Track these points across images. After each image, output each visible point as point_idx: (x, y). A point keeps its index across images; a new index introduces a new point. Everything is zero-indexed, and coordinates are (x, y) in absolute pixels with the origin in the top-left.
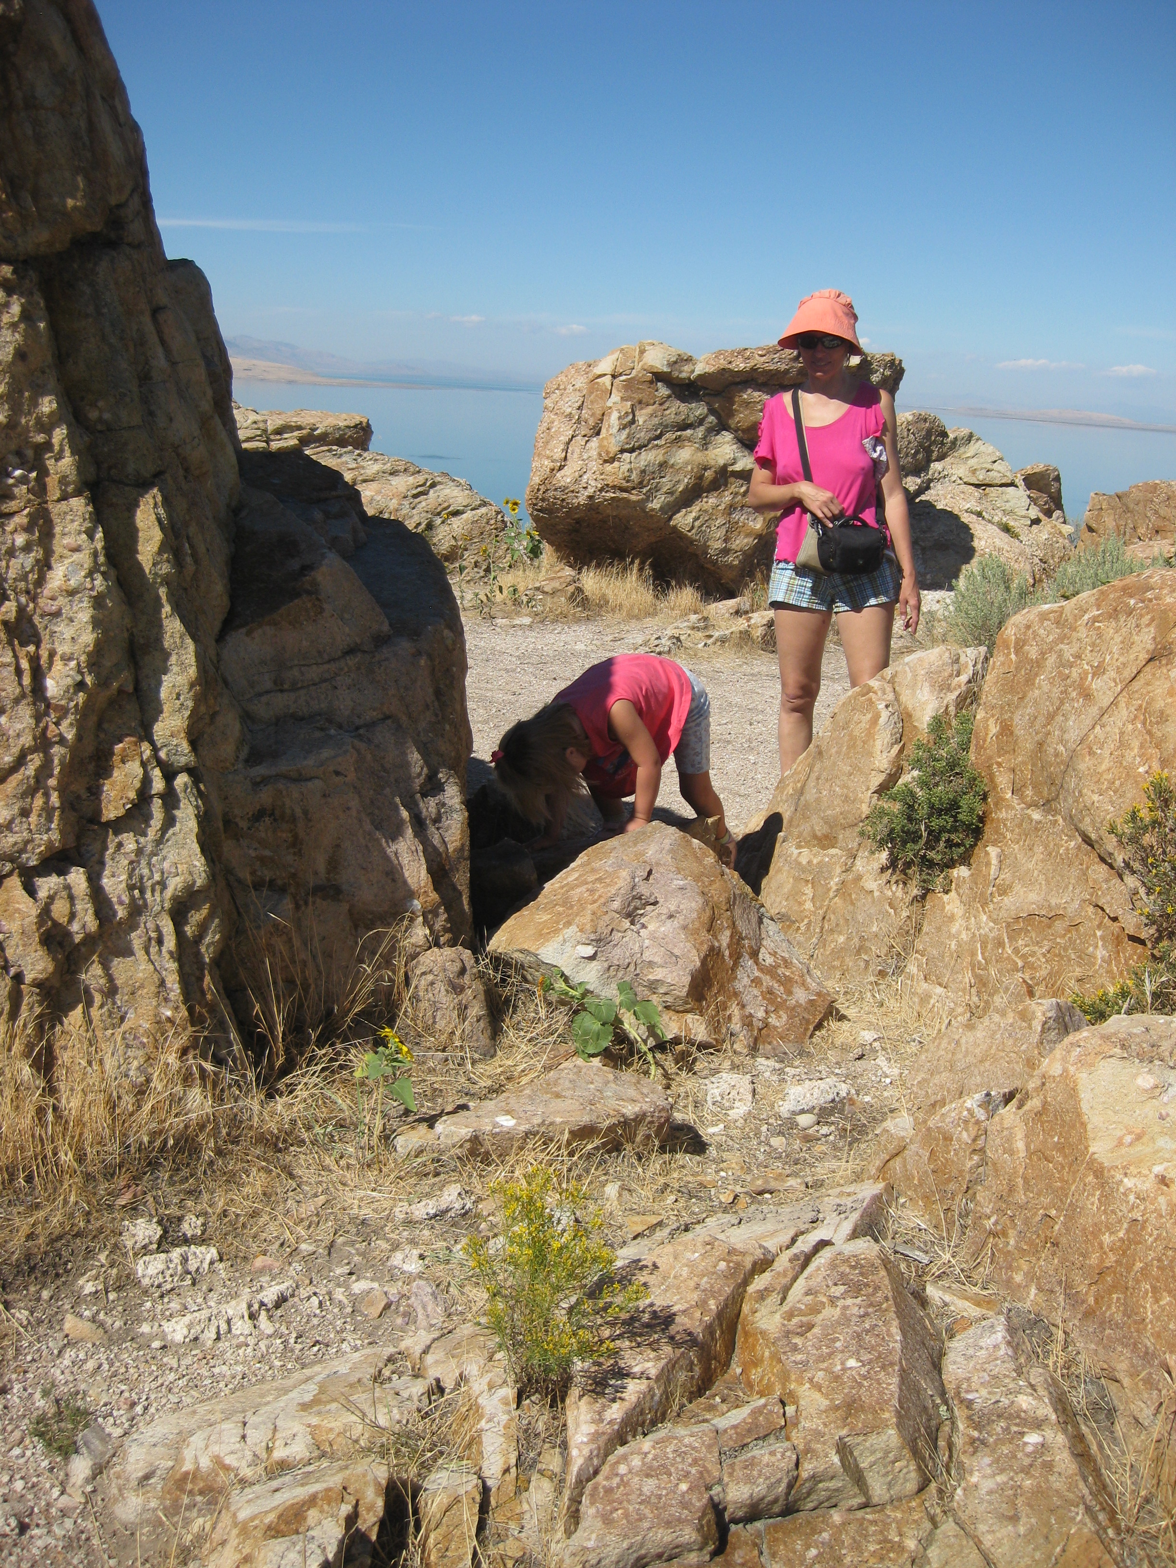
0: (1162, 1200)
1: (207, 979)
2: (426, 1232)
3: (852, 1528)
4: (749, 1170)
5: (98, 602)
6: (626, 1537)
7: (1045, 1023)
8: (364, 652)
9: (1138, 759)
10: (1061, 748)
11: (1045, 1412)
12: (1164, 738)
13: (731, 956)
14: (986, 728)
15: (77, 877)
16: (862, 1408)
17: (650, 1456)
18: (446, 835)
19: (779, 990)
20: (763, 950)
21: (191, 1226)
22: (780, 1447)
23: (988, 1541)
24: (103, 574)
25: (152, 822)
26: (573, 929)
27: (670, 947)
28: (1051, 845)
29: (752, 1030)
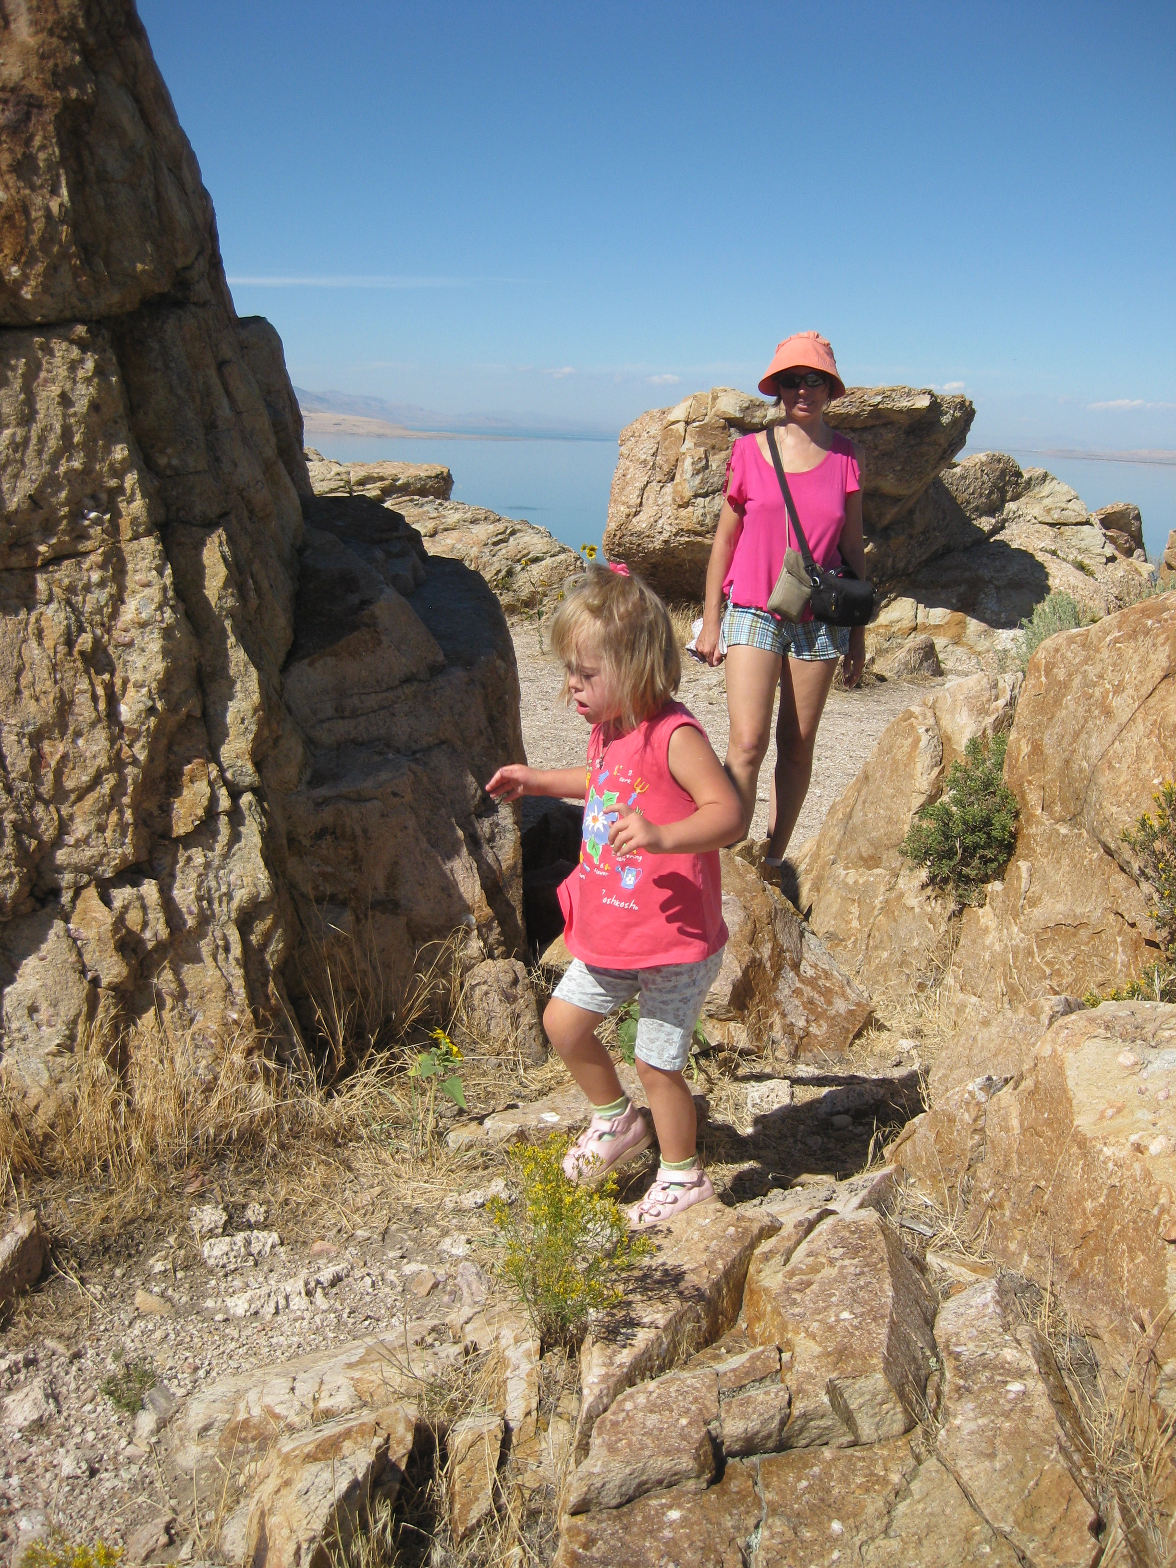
0: (1137, 1166)
1: (271, 984)
2: (474, 1220)
3: (841, 1464)
5: (167, 633)
6: (628, 1463)
7: (1052, 1017)
8: (420, 681)
9: (1153, 771)
10: (1085, 764)
11: (1028, 1363)
13: (772, 967)
14: (1019, 749)
15: (150, 889)
16: (853, 1355)
17: (655, 1395)
18: (500, 853)
19: (820, 1000)
20: (804, 962)
21: (254, 1212)
22: (774, 1388)
23: (966, 1475)
24: (172, 607)
25: (219, 838)
28: (1077, 857)
29: (793, 1039)
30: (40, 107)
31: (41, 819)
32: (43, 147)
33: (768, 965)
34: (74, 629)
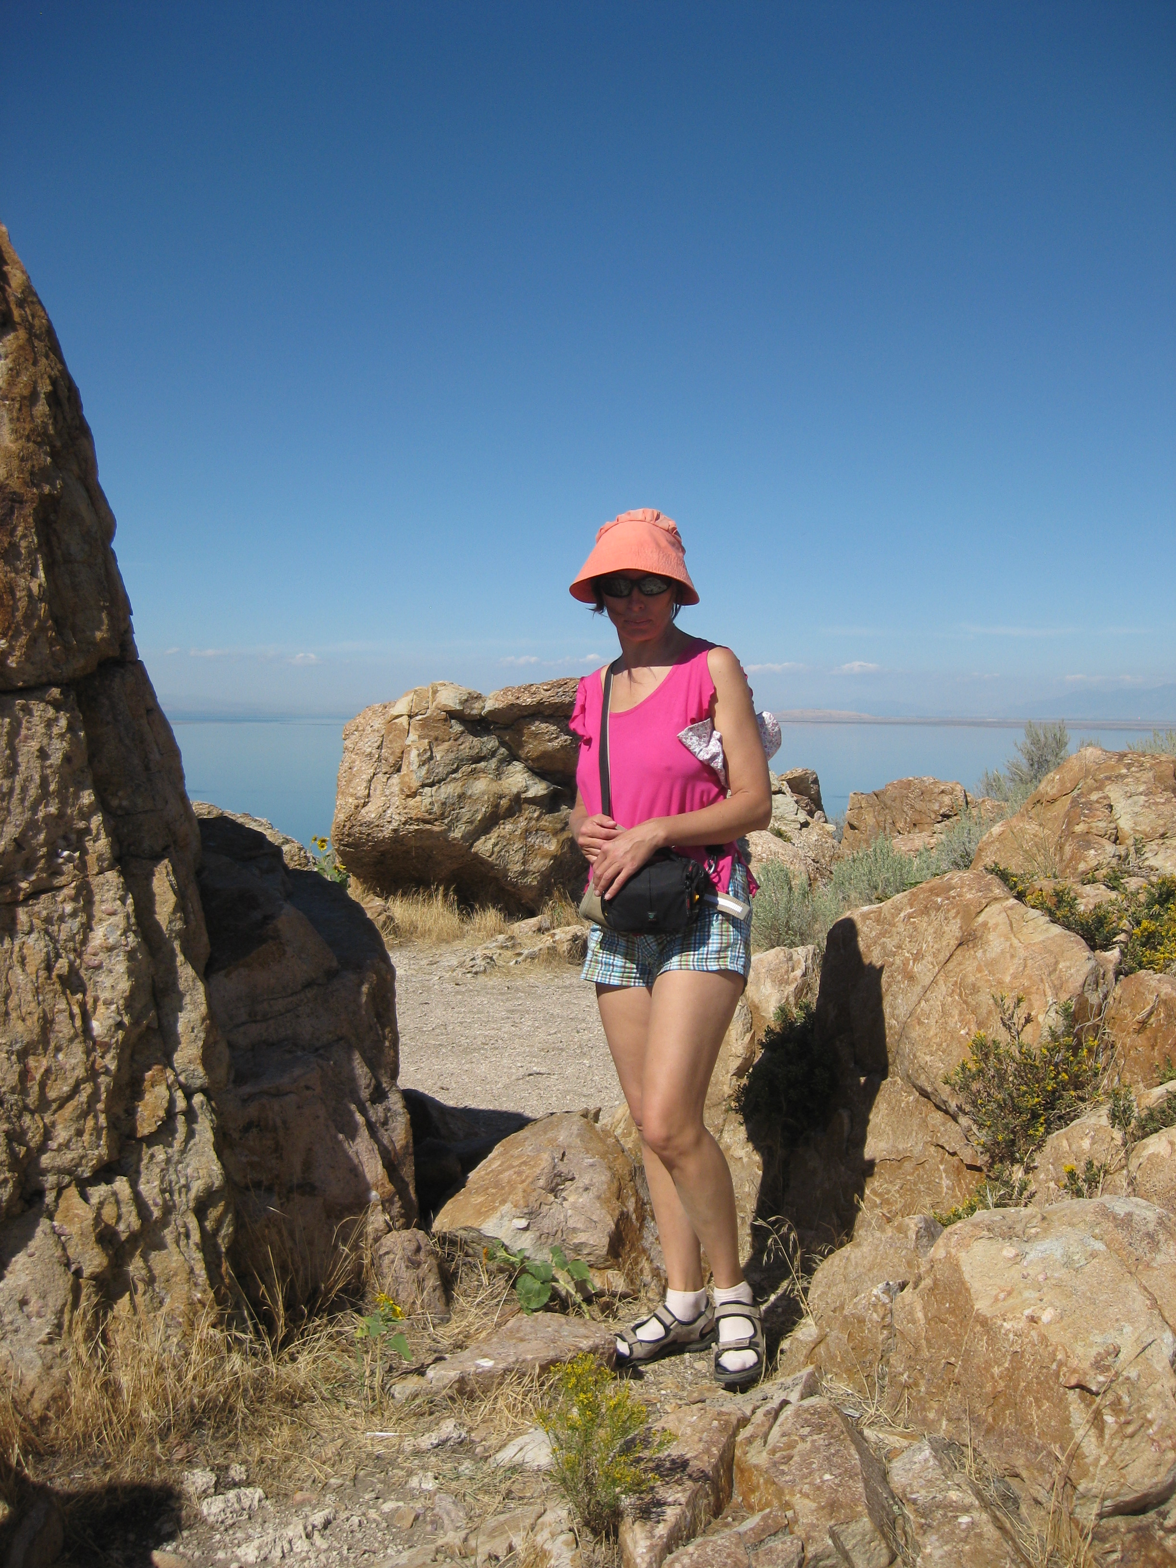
0: (1033, 1333)
1: (225, 1265)
2: (433, 1459)
4: (683, 1388)
5: (131, 955)
7: (918, 1232)
8: (319, 985)
9: (959, 1024)
10: (894, 1022)
11: (970, 1500)
12: (978, 1006)
13: (637, 1219)
15: (121, 1185)
16: (842, 1506)
17: (695, 1556)
18: (393, 1135)
21: (237, 1472)
22: (788, 1538)
24: (134, 932)
25: (177, 1136)
26: (507, 1207)
27: (589, 1214)
28: (894, 1101)
29: (660, 1280)
30: (21, 502)
31: (29, 1128)
32: (24, 536)
33: (634, 1217)
34: (52, 955)
